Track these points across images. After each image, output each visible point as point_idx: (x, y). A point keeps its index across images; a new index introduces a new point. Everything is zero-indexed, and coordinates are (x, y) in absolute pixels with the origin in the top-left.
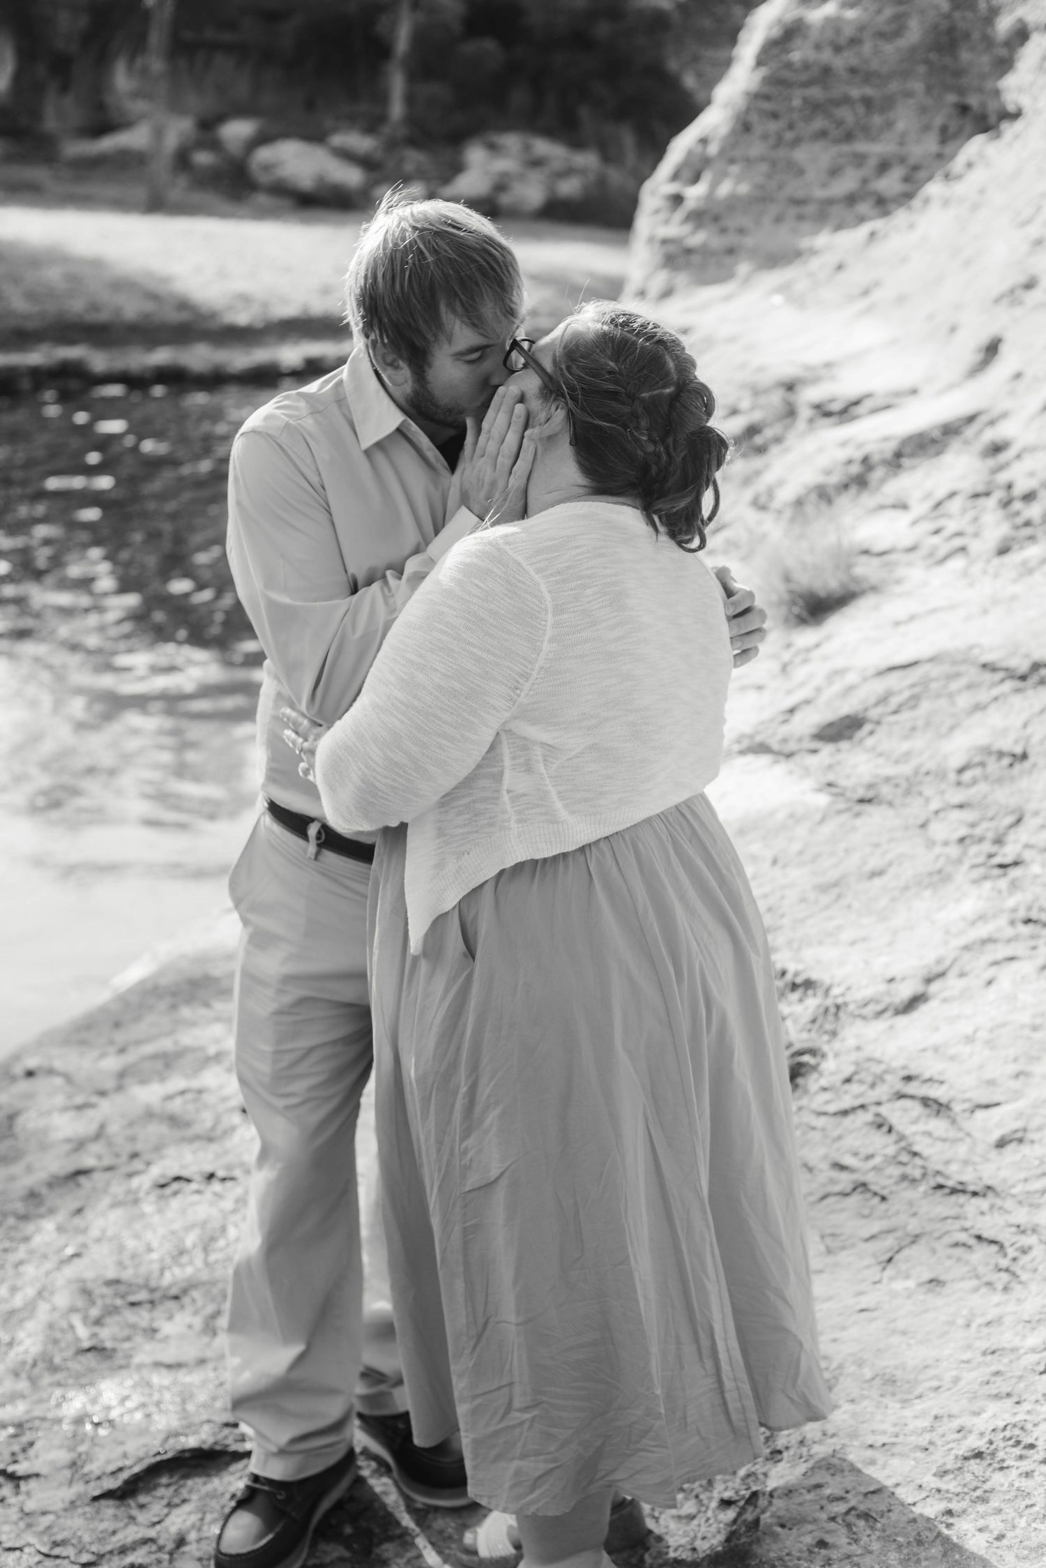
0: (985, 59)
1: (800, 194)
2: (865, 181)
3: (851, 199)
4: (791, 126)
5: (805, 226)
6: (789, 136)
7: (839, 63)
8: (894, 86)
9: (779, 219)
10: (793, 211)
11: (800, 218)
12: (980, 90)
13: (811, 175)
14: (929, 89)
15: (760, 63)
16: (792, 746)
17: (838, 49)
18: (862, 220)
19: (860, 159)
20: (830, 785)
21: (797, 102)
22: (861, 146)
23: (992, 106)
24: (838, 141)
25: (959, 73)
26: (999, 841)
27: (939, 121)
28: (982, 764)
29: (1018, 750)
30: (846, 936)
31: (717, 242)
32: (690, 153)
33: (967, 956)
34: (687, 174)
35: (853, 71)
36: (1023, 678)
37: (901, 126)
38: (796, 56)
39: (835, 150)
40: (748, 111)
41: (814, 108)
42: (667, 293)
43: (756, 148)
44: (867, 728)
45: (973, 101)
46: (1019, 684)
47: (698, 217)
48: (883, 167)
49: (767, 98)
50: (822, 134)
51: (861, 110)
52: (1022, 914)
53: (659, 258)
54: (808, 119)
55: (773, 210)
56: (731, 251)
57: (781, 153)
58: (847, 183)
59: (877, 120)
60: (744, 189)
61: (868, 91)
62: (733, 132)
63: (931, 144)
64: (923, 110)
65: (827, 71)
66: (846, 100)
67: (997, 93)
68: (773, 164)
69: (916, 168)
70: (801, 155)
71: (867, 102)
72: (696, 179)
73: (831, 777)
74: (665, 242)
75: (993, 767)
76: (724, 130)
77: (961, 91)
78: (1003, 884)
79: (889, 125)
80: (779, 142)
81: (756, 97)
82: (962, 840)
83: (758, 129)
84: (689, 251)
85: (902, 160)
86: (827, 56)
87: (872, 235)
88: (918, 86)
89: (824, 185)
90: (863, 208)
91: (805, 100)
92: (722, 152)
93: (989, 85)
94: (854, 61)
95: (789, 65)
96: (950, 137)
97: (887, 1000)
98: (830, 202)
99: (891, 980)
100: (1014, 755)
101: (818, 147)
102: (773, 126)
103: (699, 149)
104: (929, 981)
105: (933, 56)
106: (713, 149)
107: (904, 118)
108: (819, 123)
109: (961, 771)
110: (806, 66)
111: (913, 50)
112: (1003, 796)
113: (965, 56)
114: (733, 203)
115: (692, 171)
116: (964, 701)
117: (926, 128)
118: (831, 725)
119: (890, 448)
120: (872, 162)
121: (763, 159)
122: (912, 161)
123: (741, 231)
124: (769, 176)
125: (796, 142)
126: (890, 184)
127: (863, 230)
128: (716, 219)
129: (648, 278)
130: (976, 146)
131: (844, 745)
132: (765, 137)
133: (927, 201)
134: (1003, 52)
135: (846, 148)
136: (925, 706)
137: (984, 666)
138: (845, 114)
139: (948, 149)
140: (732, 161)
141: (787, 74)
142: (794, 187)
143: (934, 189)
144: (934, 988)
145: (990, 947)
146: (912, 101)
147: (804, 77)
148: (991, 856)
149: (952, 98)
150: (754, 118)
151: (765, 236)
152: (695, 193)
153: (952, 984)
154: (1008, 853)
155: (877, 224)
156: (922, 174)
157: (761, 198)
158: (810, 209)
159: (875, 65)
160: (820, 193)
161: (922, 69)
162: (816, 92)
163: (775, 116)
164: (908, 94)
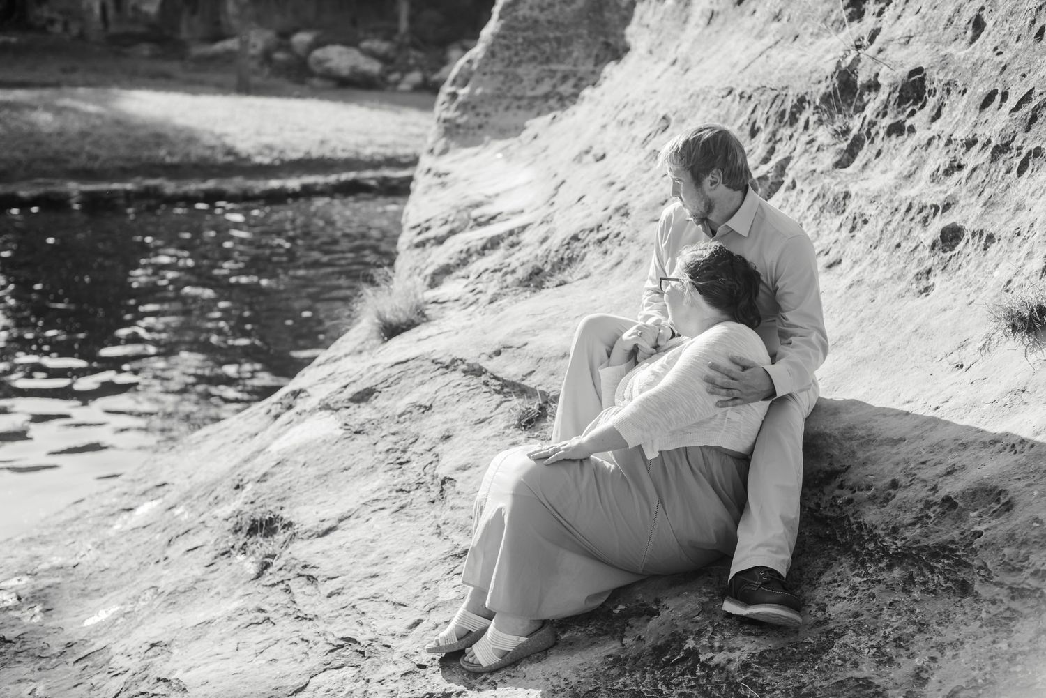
0: (616, 17)
1: (519, 94)
2: (555, 86)
3: (546, 97)
4: (517, 54)
5: (521, 113)
6: (516, 59)
7: (542, 17)
8: (571, 32)
9: (507, 108)
10: (516, 103)
11: (519, 107)
12: (615, 35)
13: (525, 83)
14: (590, 33)
15: (501, 17)
16: (339, 405)
17: (542, 10)
18: (551, 109)
19: (553, 73)
20: (346, 425)
21: (520, 40)
22: (554, 67)
23: (621, 44)
24: (541, 63)
25: (604, 25)
26: (404, 451)
27: (595, 52)
28: (411, 412)
29: (428, 404)
30: (318, 501)
31: (475, 121)
32: (462, 68)
33: (364, 508)
34: (459, 81)
35: (549, 22)
36: (447, 367)
37: (575, 54)
38: (521, 13)
39: (540, 68)
40: (493, 45)
41: (530, 43)
42: (445, 151)
43: (498, 67)
44: (376, 394)
45: (611, 41)
46: (445, 370)
47: (464, 107)
48: (565, 78)
49: (504, 37)
50: (534, 59)
51: (555, 45)
52: (398, 487)
53: (442, 130)
54: (526, 50)
55: (505, 103)
56: (480, 127)
57: (511, 69)
58: (544, 88)
59: (563, 50)
60: (489, 91)
61: (558, 34)
62: (485, 57)
63: (590, 66)
64: (587, 45)
65: (536, 21)
66: (547, 39)
67: (623, 36)
68: (506, 76)
69: (581, 79)
70: (521, 71)
71: (558, 40)
72: (464, 85)
73: (347, 421)
74: (445, 121)
75: (415, 413)
76: (480, 56)
77: (606, 35)
78: (397, 472)
79: (569, 54)
80: (510, 63)
81: (497, 36)
82: (388, 451)
83: (499, 55)
84: (458, 126)
85: (575, 75)
86: (536, 13)
87: (554, 118)
88: (585, 32)
89: (533, 89)
90: (552, 102)
91: (524, 38)
92: (479, 67)
93: (619, 32)
94: (550, 17)
95: (516, 18)
96: (600, 61)
97: (315, 530)
98: (535, 98)
99: (323, 520)
100: (426, 407)
101: (531, 66)
102: (507, 54)
103: (467, 66)
104: (340, 521)
105: (591, 14)
106: (475, 66)
107: (577, 51)
108: (531, 53)
109: (400, 416)
110: (525, 19)
111: (581, 10)
112: (413, 428)
113: (607, 15)
114: (483, 99)
115: (463, 79)
116: (417, 380)
117: (589, 56)
118: (359, 393)
119: (481, 243)
120: (559, 75)
121: (500, 73)
122: (579, 75)
123: (487, 115)
124: (503, 83)
125: (520, 63)
126: (566, 89)
127: (551, 115)
128: (474, 107)
129: (435, 142)
130: (610, 69)
131: (362, 405)
132: (503, 60)
133: (583, 99)
134: (625, 13)
135: (545, 67)
136: (403, 382)
137: (433, 361)
138: (546, 47)
139: (597, 69)
140: (485, 74)
141: (515, 24)
142: (517, 90)
143: (587, 92)
144: (343, 523)
145: (376, 503)
146: (581, 41)
147: (524, 25)
148: (398, 459)
149: (602, 39)
150: (497, 49)
151: (501, 118)
152: (463, 92)
153: (352, 521)
154: (405, 458)
155: (558, 113)
156: (584, 83)
157: (499, 96)
158: (524, 102)
159: (561, 19)
160: (530, 94)
161: (586, 22)
162: (530, 34)
163: (508, 48)
164: (580, 36)
